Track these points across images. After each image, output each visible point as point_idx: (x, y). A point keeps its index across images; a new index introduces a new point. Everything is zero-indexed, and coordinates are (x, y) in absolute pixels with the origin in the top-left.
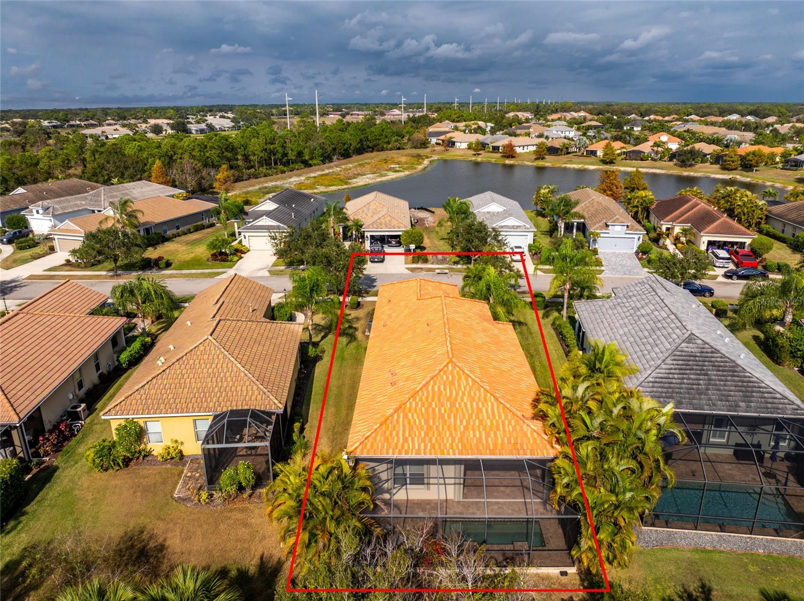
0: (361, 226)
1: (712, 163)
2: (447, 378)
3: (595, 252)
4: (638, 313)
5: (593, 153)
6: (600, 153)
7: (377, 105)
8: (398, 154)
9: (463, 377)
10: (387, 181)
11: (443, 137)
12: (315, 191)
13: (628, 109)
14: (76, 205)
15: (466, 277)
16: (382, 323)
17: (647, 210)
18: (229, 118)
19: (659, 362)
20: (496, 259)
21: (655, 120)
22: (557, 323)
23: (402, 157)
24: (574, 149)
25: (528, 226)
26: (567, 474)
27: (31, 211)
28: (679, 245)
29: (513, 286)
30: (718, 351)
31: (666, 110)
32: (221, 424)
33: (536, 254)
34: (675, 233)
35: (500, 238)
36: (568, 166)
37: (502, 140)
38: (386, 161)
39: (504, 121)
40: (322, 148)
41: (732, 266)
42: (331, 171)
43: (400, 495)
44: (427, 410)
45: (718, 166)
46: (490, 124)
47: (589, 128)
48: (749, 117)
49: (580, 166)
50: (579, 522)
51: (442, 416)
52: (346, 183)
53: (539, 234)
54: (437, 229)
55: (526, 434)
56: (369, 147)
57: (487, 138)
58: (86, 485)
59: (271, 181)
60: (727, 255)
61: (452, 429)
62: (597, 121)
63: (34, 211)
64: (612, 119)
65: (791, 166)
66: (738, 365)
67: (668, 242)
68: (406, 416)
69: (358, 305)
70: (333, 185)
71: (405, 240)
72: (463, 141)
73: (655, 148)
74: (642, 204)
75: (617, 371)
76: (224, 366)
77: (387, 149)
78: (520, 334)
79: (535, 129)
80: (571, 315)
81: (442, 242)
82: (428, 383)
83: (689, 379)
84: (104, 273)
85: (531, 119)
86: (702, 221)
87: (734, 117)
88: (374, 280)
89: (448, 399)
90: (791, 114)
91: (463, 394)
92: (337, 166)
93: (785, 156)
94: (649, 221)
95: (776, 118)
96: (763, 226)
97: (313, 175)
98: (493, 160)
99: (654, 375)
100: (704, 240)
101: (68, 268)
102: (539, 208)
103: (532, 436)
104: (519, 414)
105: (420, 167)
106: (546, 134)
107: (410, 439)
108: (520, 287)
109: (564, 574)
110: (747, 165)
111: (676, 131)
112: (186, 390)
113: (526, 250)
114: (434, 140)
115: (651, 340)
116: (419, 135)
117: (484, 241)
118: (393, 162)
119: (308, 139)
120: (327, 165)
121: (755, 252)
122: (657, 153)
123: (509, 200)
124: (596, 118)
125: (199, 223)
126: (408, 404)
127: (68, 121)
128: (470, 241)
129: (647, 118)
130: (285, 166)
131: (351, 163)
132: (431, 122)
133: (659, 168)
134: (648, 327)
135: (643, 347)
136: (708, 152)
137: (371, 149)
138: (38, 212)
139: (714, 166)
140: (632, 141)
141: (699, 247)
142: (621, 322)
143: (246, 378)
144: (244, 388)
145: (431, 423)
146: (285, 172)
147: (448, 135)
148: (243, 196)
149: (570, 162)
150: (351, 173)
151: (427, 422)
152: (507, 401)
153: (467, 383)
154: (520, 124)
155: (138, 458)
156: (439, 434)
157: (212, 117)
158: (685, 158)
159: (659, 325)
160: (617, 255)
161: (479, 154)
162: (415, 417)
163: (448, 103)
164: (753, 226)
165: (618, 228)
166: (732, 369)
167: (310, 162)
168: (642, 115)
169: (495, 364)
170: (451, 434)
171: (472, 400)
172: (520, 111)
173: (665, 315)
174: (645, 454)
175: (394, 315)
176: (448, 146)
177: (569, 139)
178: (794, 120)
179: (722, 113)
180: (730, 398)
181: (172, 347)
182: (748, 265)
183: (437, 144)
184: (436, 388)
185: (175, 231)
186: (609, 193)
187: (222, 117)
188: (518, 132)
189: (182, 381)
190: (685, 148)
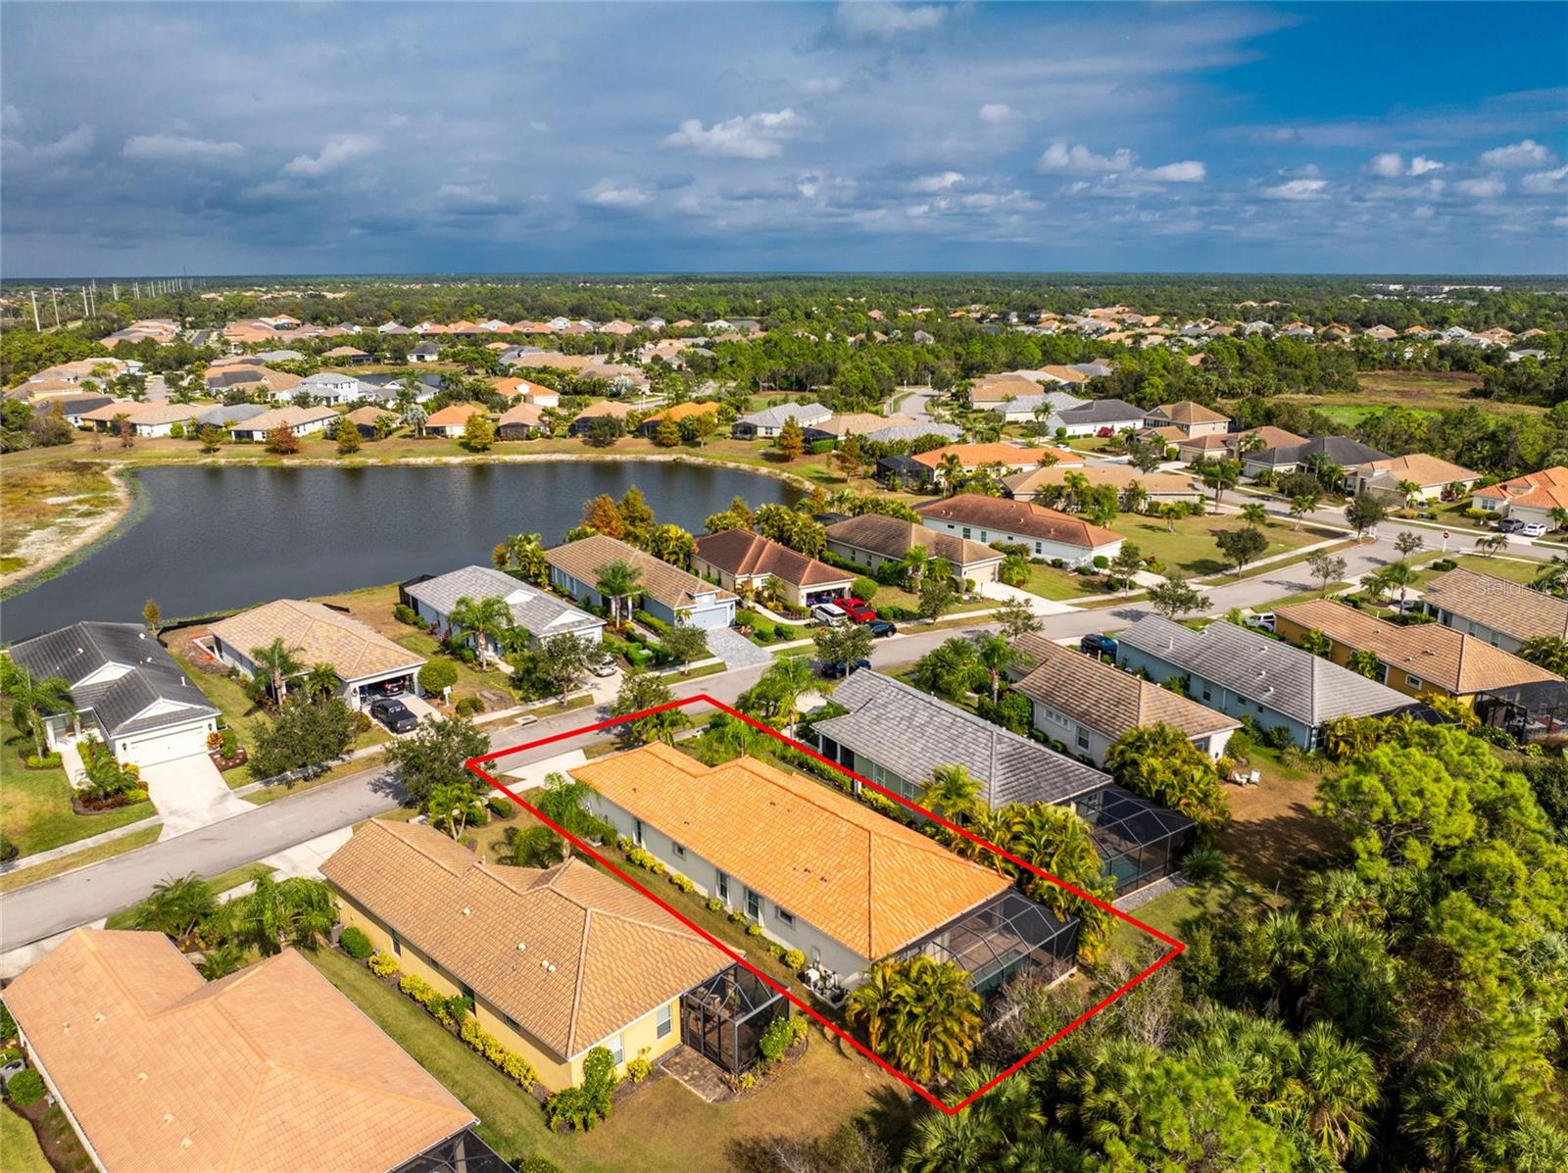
1: (634, 436)
2: (884, 851)
5: (440, 431)
6: (452, 431)
8: (22, 463)
9: (896, 845)
11: (88, 415)
16: (674, 821)
17: (689, 555)
19: (992, 770)
23: (43, 472)
24: (398, 425)
30: (1025, 744)
33: (617, 657)
34: (755, 587)
44: (895, 889)
45: (647, 440)
48: (583, 323)
51: (911, 889)
55: (978, 876)
60: (838, 610)
66: (1045, 753)
67: (751, 601)
68: (884, 903)
72: (152, 422)
73: (546, 418)
83: (1022, 778)
86: (783, 566)
87: (560, 324)
91: (909, 860)
99: (997, 784)
100: (803, 593)
103: (984, 875)
105: (121, 496)
110: (687, 435)
112: (630, 983)
115: (961, 750)
116: (47, 419)
118: (45, 491)
129: (420, 330)
134: (944, 737)
139: (642, 441)
141: (795, 603)
145: (908, 898)
151: (904, 899)
153: (903, 850)
156: (923, 906)
159: (954, 732)
161: (213, 450)
162: (892, 899)
165: (706, 599)
171: (919, 864)
176: (122, 433)
181: (520, 947)
182: (865, 617)
183: (83, 428)
184: (884, 864)
186: (605, 530)
189: (616, 974)
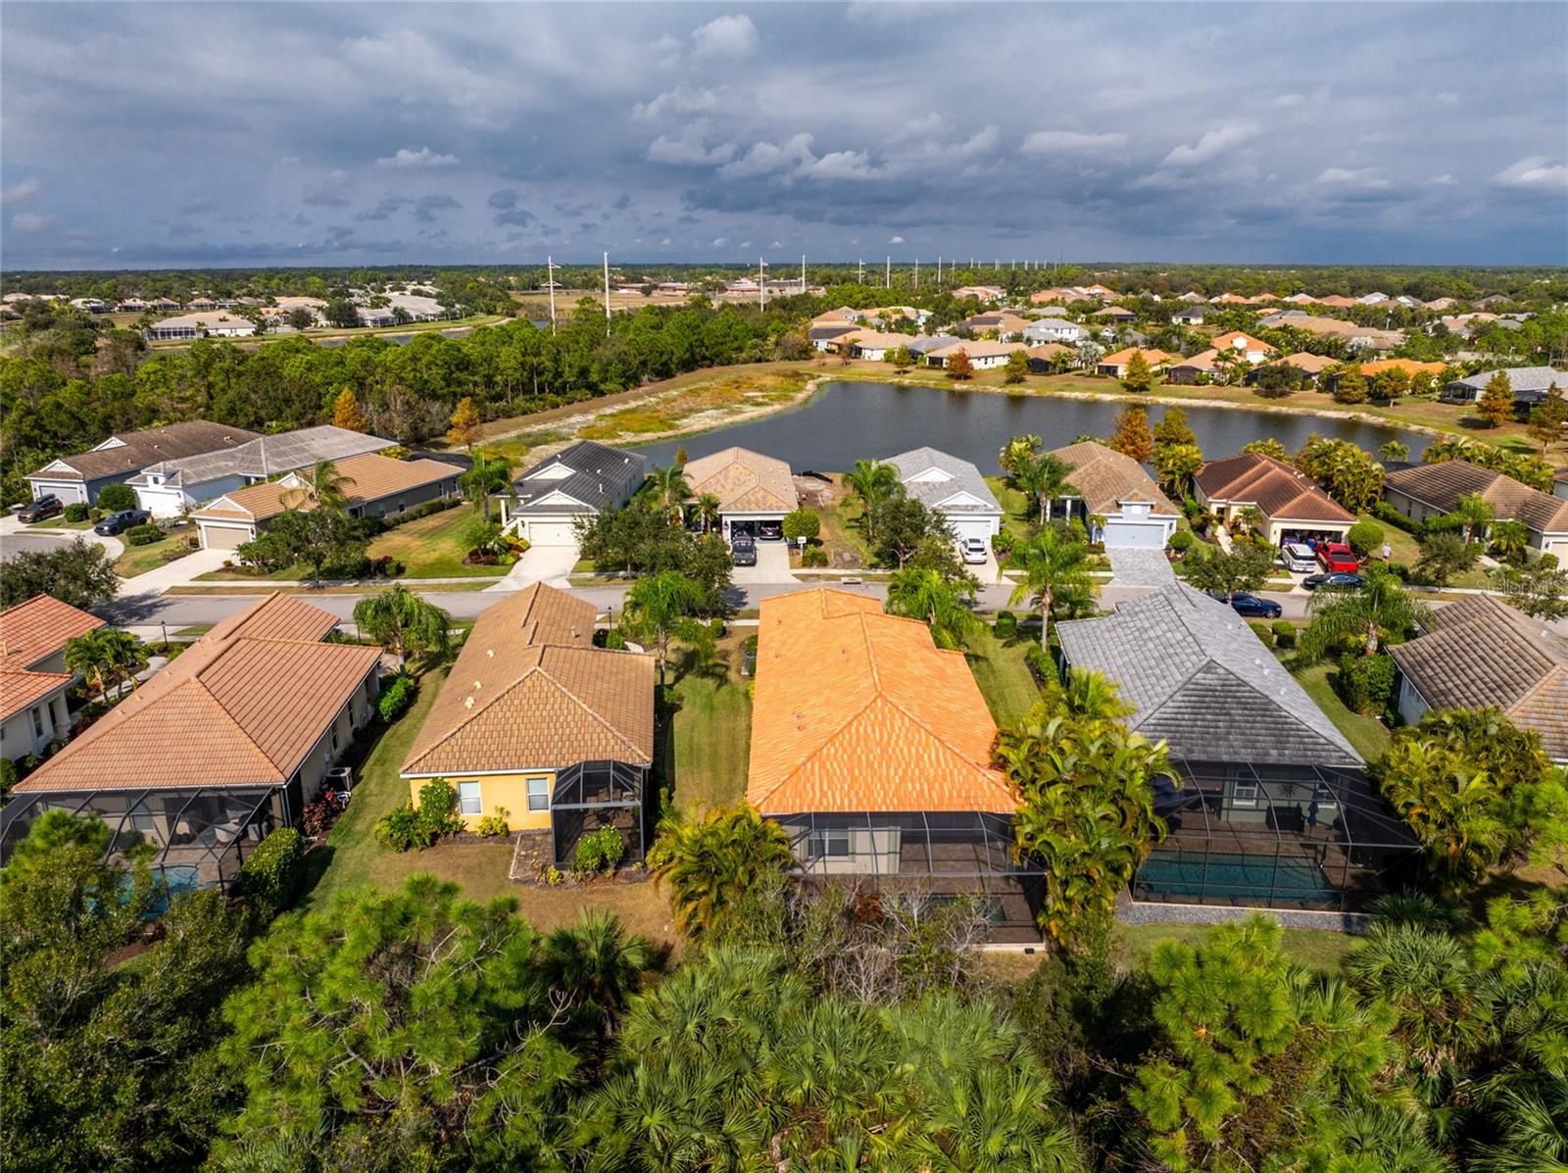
0: (716, 506)
1: (1320, 391)
2: (876, 718)
3: (1099, 549)
4: (1145, 636)
5: (1111, 371)
6: (1122, 372)
7: (711, 269)
8: (758, 370)
9: (897, 716)
10: (744, 422)
11: (839, 339)
12: (618, 441)
13: (1183, 280)
14: (219, 469)
15: (894, 587)
16: (772, 654)
17: (1188, 477)
18: (428, 295)
19: (1164, 698)
20: (942, 561)
21: (1229, 305)
22: (1033, 656)
23: (766, 376)
24: (1077, 363)
25: (991, 506)
26: (1030, 821)
27: (145, 479)
28: (1238, 536)
29: (968, 603)
30: (1246, 684)
31: (1252, 283)
32: (575, 778)
33: (1004, 551)
34: (1232, 518)
35: (945, 526)
36: (1066, 394)
37: (946, 345)
38: (738, 384)
39: (951, 306)
40: (623, 362)
41: (1318, 570)
42: (640, 403)
43: (818, 869)
44: (849, 757)
45: (1330, 395)
46: (925, 313)
47: (1106, 321)
48: (1403, 299)
49: (1087, 395)
50: (1045, 880)
51: (870, 765)
52: (671, 427)
53: (1009, 519)
54: (839, 510)
55: (981, 785)
56: (704, 358)
57: (920, 342)
58: (383, 867)
59: (537, 423)
60: (1310, 553)
61: (884, 779)
62: (1122, 306)
63: (150, 479)
64: (1151, 302)
65: (1455, 396)
66: (1271, 702)
67: (1221, 532)
68: (822, 765)
69: (724, 633)
70: (648, 431)
71: (788, 530)
72: (877, 347)
73: (1220, 363)
74: (1180, 469)
75: (1108, 710)
76: (564, 706)
77: (737, 362)
78: (977, 672)
79: (1008, 325)
80: (1056, 644)
81: (848, 532)
82: (850, 723)
83: (1203, 720)
84: (295, 584)
85: (1002, 300)
86: (1275, 497)
87: (1376, 299)
88: (743, 594)
89: (879, 744)
90: (1482, 292)
91: (898, 737)
92: (649, 394)
93: (1446, 378)
94: (1193, 498)
95: (1450, 300)
96: (1380, 505)
97: (608, 411)
98: (931, 384)
99: (1157, 715)
100: (1276, 528)
101: (232, 575)
102: (1010, 473)
103: (990, 788)
104: (973, 761)
105: (800, 396)
106: (1026, 334)
107: (830, 794)
108: (977, 603)
109: (1029, 951)
110: (1379, 395)
111: (1262, 328)
112: (514, 740)
113: (987, 545)
114: (822, 345)
115: (1158, 671)
116: (794, 337)
117: (919, 530)
118: (751, 387)
119: (594, 343)
120: (631, 391)
121: (1357, 549)
122: (1223, 371)
123: (959, 461)
124: (1122, 298)
125: (435, 501)
126: (825, 751)
127: (120, 301)
128: (897, 531)
129: (1215, 300)
130: (558, 395)
131: (674, 388)
132: (815, 309)
133: (1227, 399)
134: (1156, 654)
135: (1146, 681)
136: (1313, 371)
137: (708, 362)
138: (156, 481)
139: (1324, 395)
140: (1183, 346)
141: (1267, 539)
142: (1121, 648)
143: (595, 724)
144: (595, 736)
145: (857, 773)
146: (558, 406)
147: (850, 336)
148: (492, 450)
149: (1070, 387)
150: (677, 407)
151: (851, 771)
152: (958, 746)
153: (903, 724)
154: (980, 312)
155: (447, 833)
156: (868, 787)
157: (396, 293)
158: (1273, 381)
159: (1171, 651)
160: (1135, 554)
161: (905, 372)
162: (835, 766)
163: (843, 265)
164: (1364, 504)
165: (1136, 510)
166: (1263, 707)
167: (602, 387)
168: (1209, 292)
169: (939, 702)
170: (883, 787)
171: (910, 745)
172: (980, 284)
173: (1179, 637)
174: (1129, 799)
175: (790, 641)
176: (849, 355)
177: (1068, 344)
178: (1482, 306)
179: (1356, 290)
180: (1258, 745)
181: (478, 685)
182: (1341, 568)
183: (829, 351)
184: (861, 730)
185: (397, 514)
186: (1130, 448)
187: (416, 293)
188: (977, 329)
189: (507, 727)
190: (1272, 364)
